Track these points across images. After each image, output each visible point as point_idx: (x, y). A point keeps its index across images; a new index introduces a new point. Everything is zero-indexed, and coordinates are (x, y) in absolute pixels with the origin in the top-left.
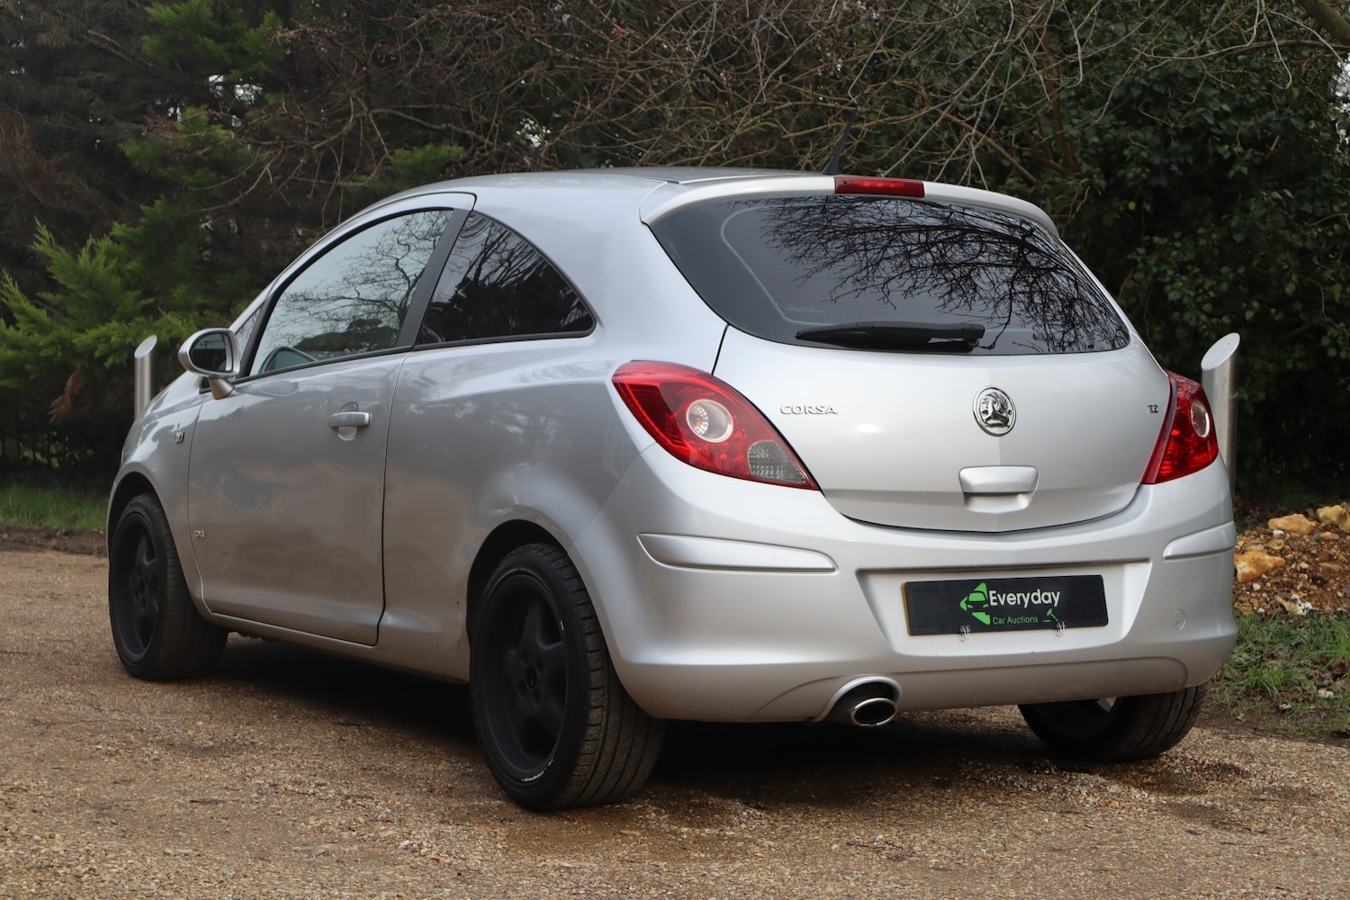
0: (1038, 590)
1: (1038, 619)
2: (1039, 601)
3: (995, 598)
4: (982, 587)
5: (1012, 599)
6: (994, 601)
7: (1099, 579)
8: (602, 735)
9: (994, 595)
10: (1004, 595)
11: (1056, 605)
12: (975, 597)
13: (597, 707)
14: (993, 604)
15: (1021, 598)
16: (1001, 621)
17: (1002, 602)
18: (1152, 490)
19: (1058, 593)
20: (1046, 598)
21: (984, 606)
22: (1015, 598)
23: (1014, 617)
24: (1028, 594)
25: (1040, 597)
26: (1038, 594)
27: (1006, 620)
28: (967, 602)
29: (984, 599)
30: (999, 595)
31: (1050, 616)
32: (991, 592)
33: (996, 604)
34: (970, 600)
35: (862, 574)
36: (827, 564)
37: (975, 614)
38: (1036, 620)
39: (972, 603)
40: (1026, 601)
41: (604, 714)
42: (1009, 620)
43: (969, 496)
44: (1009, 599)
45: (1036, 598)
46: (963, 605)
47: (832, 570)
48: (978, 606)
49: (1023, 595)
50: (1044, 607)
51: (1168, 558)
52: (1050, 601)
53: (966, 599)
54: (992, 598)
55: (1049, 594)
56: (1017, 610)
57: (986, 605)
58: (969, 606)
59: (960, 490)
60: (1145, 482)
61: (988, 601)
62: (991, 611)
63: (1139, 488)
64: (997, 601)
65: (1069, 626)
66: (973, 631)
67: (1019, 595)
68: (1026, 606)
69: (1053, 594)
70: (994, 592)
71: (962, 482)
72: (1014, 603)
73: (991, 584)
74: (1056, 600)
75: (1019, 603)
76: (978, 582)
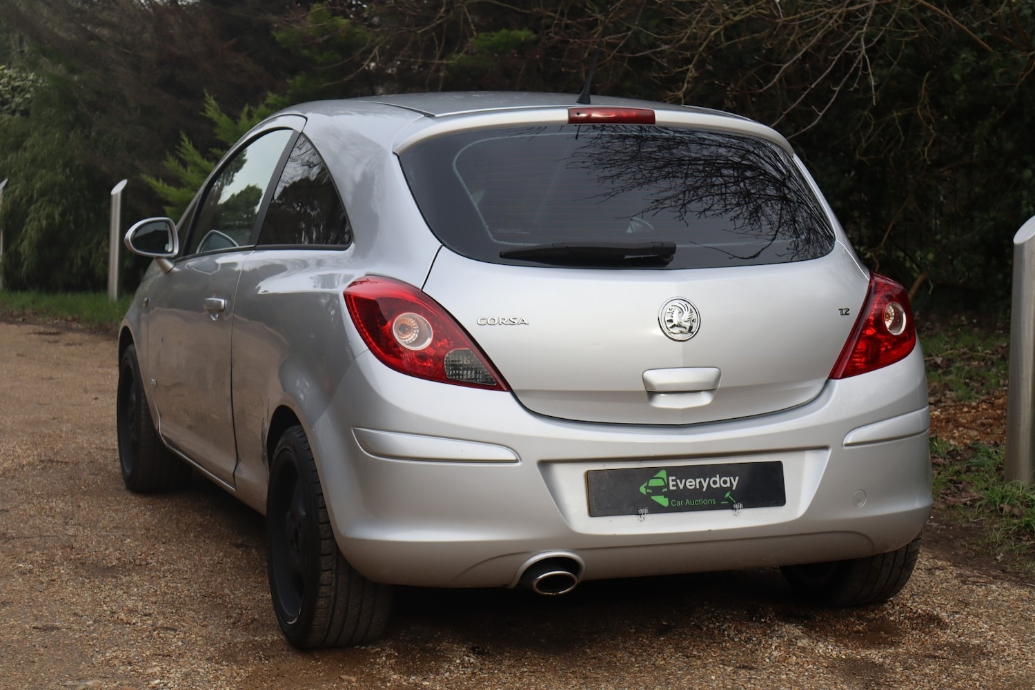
0: (718, 476)
1: (717, 501)
2: (718, 485)
3: (674, 483)
4: (663, 474)
5: (691, 484)
6: (673, 486)
7: (778, 466)
8: (333, 593)
9: (673, 480)
10: (684, 481)
11: (734, 488)
12: (654, 483)
13: (328, 570)
14: (671, 488)
15: (700, 482)
16: (679, 503)
17: (681, 487)
18: (838, 384)
19: (737, 478)
20: (725, 482)
21: (663, 491)
22: (694, 483)
23: (692, 499)
24: (708, 479)
25: (718, 482)
26: (717, 479)
27: (683, 502)
28: (647, 487)
29: (662, 484)
30: (678, 481)
31: (728, 498)
32: (671, 478)
33: (675, 488)
34: (650, 485)
35: (545, 464)
36: (510, 456)
37: (653, 498)
38: (714, 501)
39: (652, 488)
40: (705, 485)
41: (334, 576)
42: (687, 502)
43: (652, 393)
44: (688, 484)
45: (715, 482)
46: (643, 490)
47: (516, 461)
48: (657, 491)
49: (702, 480)
50: (722, 490)
51: (848, 445)
52: (728, 485)
53: (646, 484)
54: (671, 483)
55: (728, 479)
56: (697, 493)
57: (666, 490)
58: (648, 491)
59: (644, 389)
60: (833, 375)
61: (667, 485)
62: (670, 495)
63: (827, 382)
64: (677, 485)
65: (745, 507)
66: (651, 512)
67: (698, 480)
68: (704, 490)
69: (732, 478)
70: (674, 478)
71: (646, 382)
72: (693, 487)
73: (670, 471)
74: (735, 484)
75: (698, 487)
76: (658, 470)
